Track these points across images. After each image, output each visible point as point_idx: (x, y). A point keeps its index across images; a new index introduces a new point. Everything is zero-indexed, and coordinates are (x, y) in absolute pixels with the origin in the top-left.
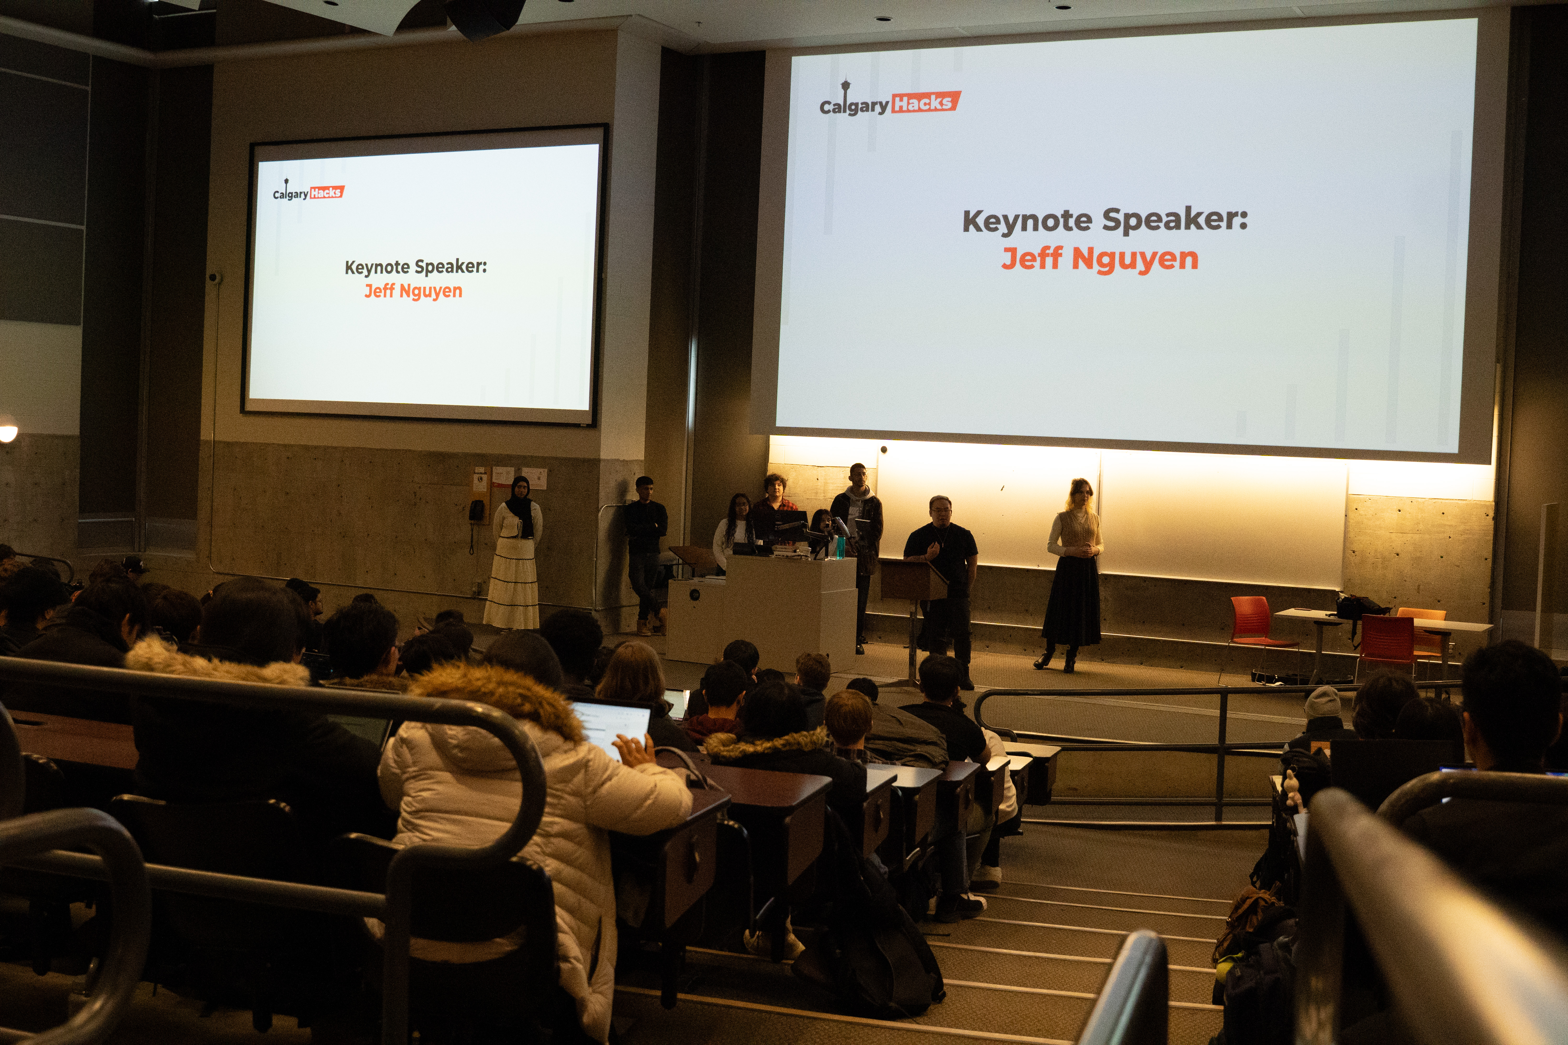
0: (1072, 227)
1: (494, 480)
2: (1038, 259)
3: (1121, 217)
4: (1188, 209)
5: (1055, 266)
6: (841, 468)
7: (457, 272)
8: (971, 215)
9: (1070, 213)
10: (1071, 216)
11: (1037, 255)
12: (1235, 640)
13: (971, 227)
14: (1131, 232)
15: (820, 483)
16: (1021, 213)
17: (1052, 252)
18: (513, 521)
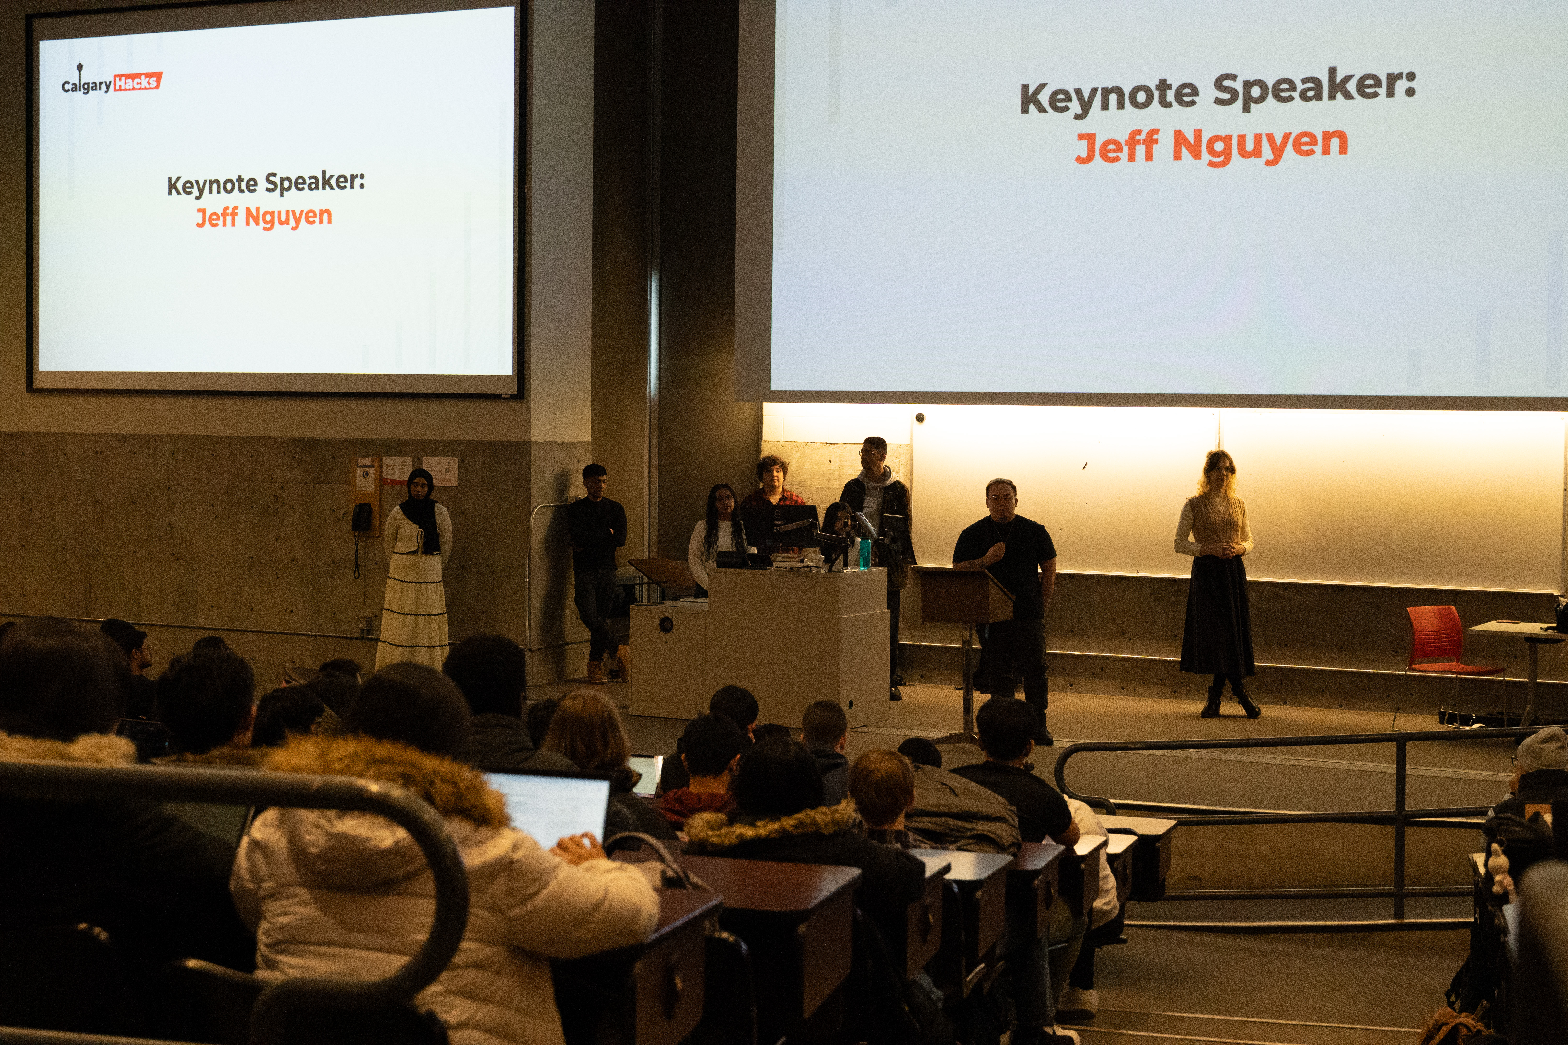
0: (1171, 102)
1: (385, 475)
2: (1126, 148)
3: (1238, 86)
4: (1333, 71)
5: (1149, 157)
7: (324, 188)
8: (1031, 90)
9: (1168, 82)
10: (1170, 87)
11: (1123, 143)
12: (1414, 666)
14: (1253, 106)
15: (834, 467)
16: (1100, 86)
17: (1144, 138)
18: (411, 531)
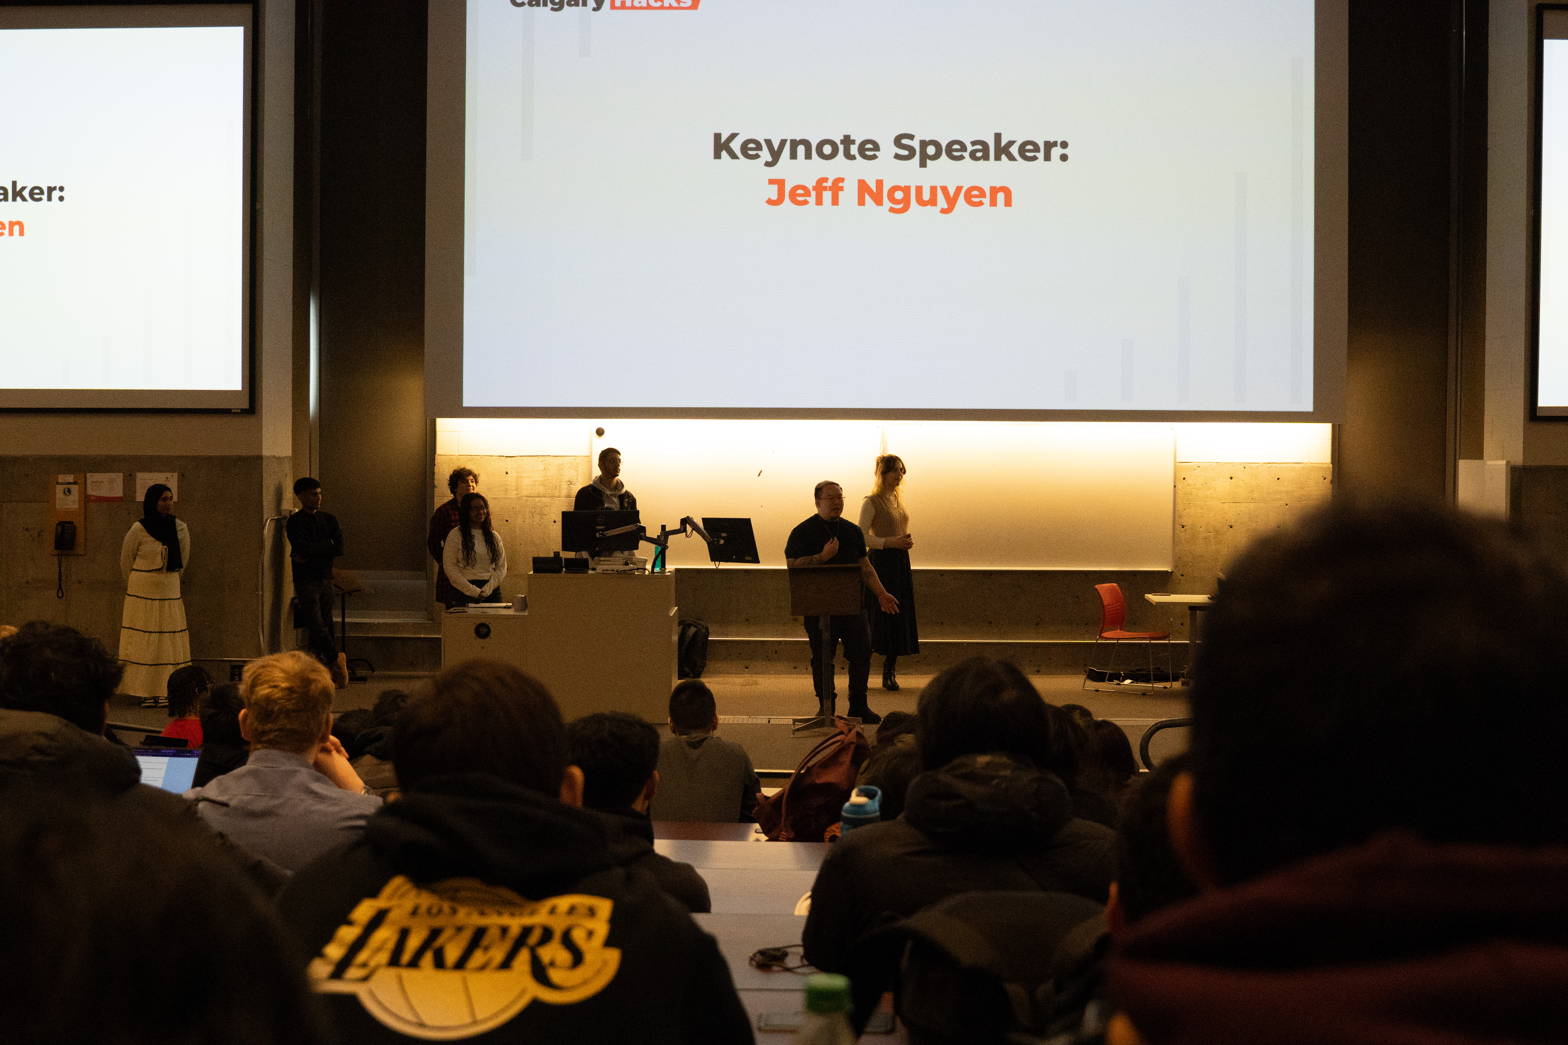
0: (854, 155)
1: (90, 492)
2: (813, 193)
3: (915, 144)
4: (998, 137)
5: (835, 201)
6: (539, 458)
7: (14, 199)
8: (723, 139)
9: (842, 138)
10: (853, 142)
11: (811, 189)
12: (1105, 634)
13: (724, 154)
14: (929, 162)
15: (510, 478)
16: (789, 137)
17: (831, 185)
18: (155, 548)
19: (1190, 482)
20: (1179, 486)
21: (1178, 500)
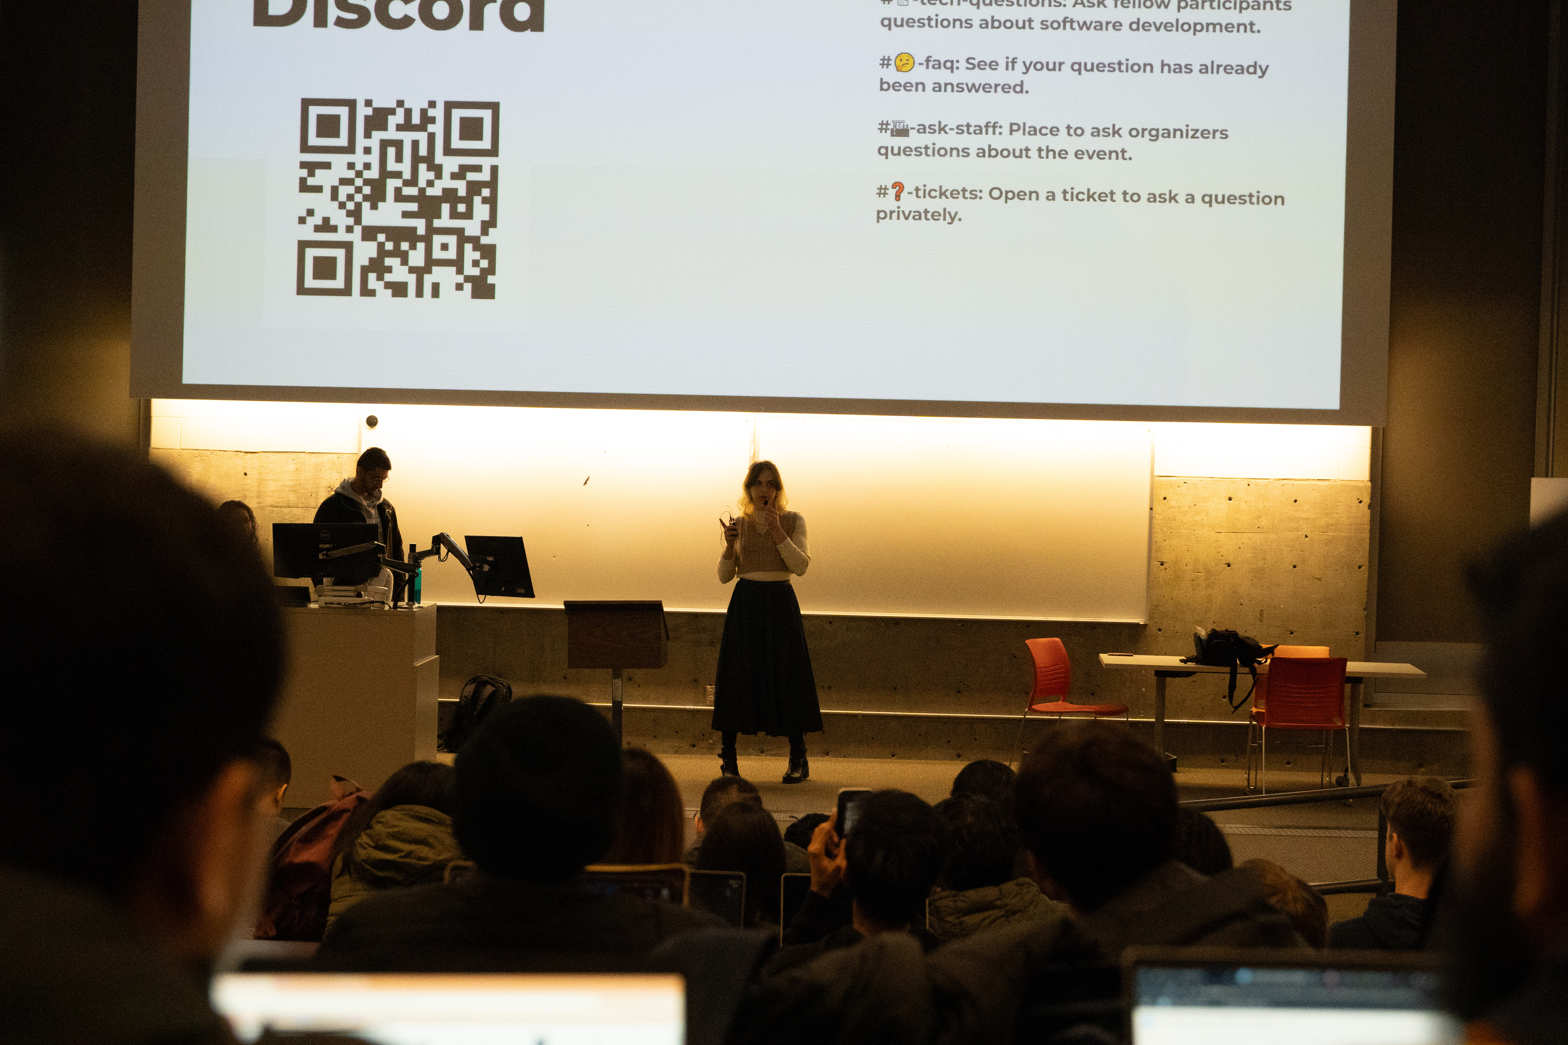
12: (1034, 707)
19: (1173, 503)
20: (1158, 508)
21: (1156, 529)
